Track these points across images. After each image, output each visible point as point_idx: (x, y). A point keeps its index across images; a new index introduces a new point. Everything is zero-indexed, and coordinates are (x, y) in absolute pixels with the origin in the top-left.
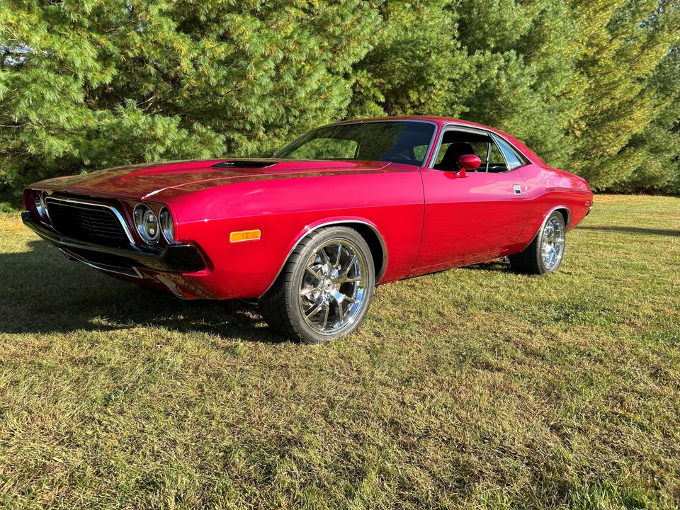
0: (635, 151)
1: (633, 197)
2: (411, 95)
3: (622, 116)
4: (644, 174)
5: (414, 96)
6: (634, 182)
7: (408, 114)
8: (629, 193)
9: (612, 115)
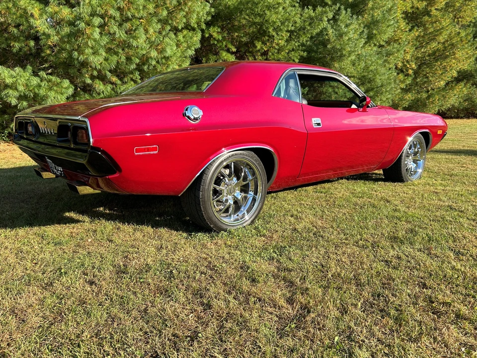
0: (456, 85)
1: (465, 121)
2: (256, 44)
3: (447, 57)
4: (473, 102)
5: (259, 45)
6: (466, 109)
7: (258, 60)
8: (462, 118)
9: (439, 56)
